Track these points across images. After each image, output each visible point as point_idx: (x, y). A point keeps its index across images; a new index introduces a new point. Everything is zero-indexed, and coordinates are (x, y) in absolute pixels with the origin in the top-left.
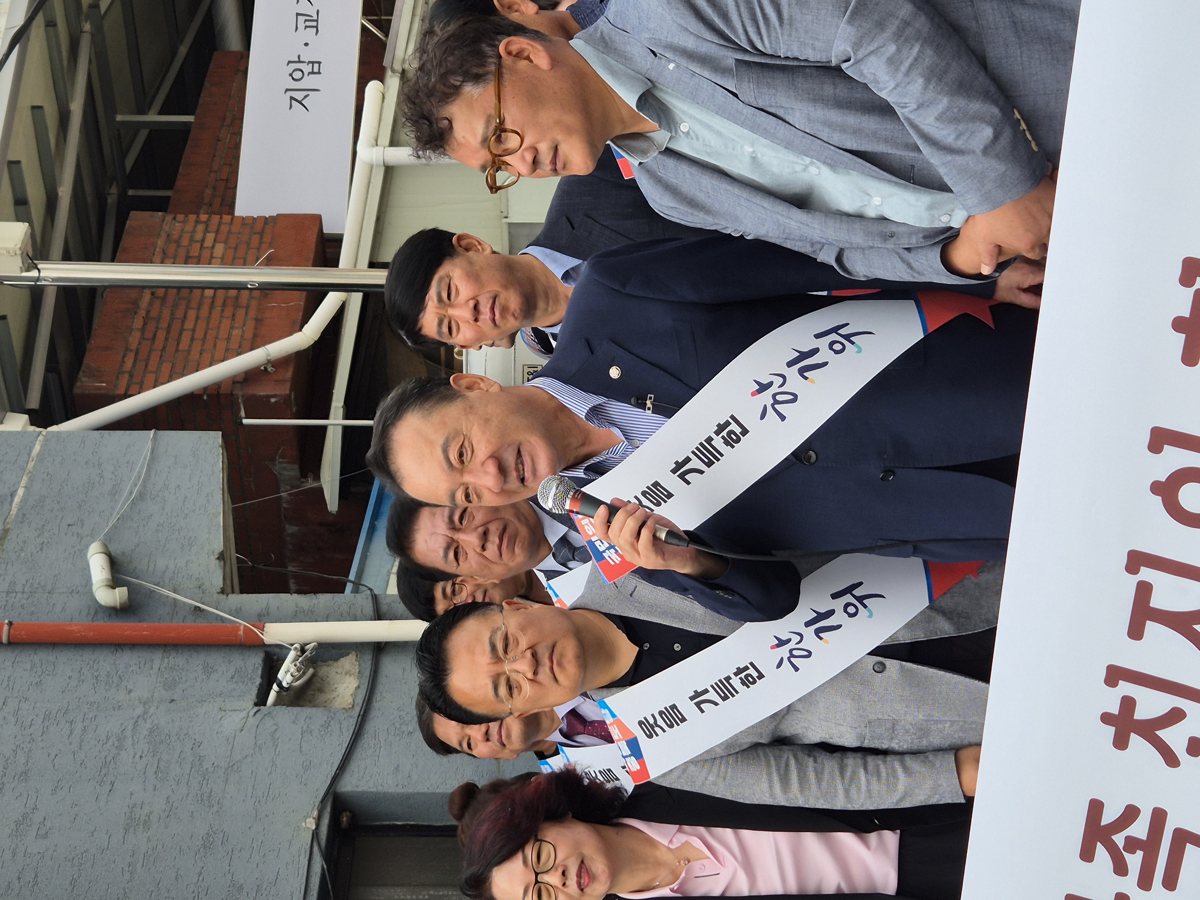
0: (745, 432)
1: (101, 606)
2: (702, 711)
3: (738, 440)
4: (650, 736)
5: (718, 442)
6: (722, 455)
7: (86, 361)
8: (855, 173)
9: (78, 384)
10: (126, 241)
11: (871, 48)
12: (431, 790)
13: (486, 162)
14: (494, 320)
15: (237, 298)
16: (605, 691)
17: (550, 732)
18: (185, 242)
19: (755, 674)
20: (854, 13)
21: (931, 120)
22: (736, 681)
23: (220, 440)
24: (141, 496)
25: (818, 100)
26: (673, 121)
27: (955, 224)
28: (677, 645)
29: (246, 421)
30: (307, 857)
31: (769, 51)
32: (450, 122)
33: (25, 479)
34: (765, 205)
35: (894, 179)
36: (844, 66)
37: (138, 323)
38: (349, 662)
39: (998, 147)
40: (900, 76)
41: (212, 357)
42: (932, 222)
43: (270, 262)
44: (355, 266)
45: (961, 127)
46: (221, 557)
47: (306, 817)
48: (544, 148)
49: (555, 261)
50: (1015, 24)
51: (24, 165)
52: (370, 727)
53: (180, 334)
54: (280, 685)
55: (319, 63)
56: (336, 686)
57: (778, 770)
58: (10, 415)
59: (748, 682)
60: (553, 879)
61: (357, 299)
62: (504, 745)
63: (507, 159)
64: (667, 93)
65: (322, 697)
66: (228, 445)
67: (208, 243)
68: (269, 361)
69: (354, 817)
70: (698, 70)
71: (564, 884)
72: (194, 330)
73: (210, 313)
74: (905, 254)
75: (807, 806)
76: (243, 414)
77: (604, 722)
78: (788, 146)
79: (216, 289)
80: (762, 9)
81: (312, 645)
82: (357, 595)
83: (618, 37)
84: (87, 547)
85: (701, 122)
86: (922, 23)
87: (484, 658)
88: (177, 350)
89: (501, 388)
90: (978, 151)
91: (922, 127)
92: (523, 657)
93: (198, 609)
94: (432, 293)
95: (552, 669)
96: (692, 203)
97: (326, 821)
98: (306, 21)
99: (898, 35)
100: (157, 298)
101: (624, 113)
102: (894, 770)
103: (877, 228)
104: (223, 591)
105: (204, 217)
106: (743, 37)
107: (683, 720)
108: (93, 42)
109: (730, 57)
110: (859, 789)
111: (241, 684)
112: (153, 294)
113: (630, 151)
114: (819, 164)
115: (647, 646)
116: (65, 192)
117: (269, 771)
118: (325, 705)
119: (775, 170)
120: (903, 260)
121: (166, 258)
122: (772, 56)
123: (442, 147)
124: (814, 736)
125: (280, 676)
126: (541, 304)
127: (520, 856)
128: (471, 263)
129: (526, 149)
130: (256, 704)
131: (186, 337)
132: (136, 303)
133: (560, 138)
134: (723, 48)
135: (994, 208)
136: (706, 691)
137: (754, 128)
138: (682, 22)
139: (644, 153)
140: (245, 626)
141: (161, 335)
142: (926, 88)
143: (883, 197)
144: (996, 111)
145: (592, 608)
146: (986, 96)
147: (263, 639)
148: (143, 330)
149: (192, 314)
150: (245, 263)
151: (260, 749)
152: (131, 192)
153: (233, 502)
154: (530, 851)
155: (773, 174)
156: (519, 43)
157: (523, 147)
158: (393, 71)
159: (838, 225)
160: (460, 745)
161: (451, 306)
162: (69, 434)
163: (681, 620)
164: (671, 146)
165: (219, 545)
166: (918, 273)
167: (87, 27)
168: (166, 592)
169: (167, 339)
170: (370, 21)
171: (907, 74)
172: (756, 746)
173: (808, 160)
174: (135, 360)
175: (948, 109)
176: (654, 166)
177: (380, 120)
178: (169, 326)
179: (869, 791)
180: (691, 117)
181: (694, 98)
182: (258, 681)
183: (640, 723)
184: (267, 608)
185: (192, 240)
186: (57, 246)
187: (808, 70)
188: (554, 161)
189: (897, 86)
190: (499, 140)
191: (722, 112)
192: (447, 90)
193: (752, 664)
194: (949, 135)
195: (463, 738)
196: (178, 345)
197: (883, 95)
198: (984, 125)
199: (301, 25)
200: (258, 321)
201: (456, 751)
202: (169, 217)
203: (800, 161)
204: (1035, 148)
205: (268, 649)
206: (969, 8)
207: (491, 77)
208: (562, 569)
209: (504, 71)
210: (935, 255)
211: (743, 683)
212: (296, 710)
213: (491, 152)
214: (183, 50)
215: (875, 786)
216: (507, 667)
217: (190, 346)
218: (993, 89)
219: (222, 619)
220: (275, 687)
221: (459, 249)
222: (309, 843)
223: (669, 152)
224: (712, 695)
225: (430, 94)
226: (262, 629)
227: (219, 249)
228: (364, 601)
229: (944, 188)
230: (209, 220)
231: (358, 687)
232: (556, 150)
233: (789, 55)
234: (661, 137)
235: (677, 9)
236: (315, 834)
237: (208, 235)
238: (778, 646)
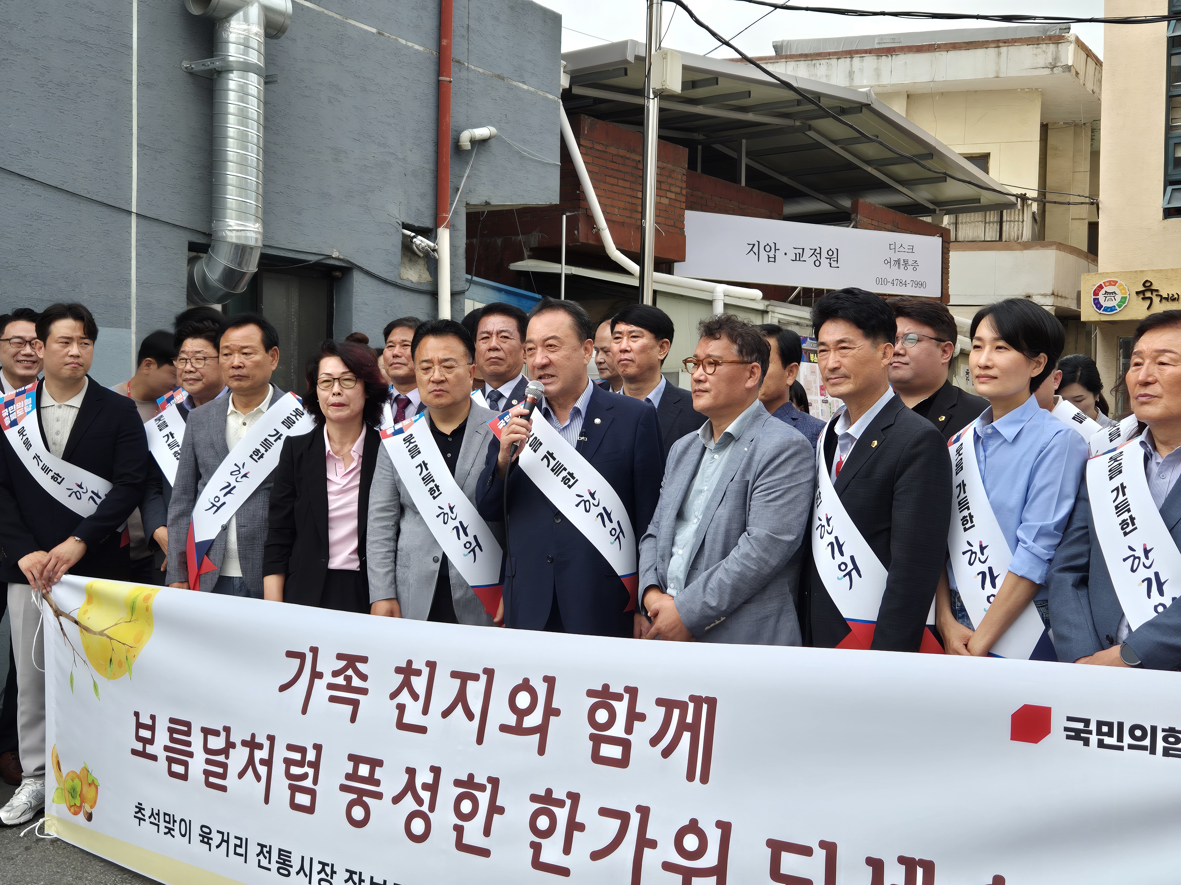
0: (570, 487)
1: (459, 134)
2: (417, 467)
3: (565, 484)
4: (404, 440)
5: (564, 474)
6: (557, 476)
7: (600, 121)
8: (694, 541)
9: (586, 117)
10: (671, 145)
11: (754, 546)
12: (354, 323)
13: (699, 357)
14: (621, 361)
15: (637, 211)
16: (428, 417)
17: (398, 390)
18: (670, 181)
19: (435, 495)
20: (771, 537)
21: (720, 576)
22: (432, 485)
23: (554, 203)
24: (522, 157)
25: (730, 520)
26: (719, 451)
27: (669, 591)
28: (450, 455)
29: (564, 217)
30: (316, 252)
31: (753, 497)
32: (718, 339)
33: (533, 89)
34: (678, 497)
35: (692, 560)
36: (746, 533)
37: (622, 152)
38: (426, 277)
39: (706, 609)
40: (741, 560)
41: (602, 196)
42: (670, 579)
43: (657, 232)
44: (654, 282)
45: (716, 591)
46: (487, 204)
47: (339, 252)
48: (707, 385)
49: (657, 394)
50: (767, 617)
51: (716, 86)
52: (390, 289)
53: (615, 178)
54: (414, 237)
55: (775, 262)
56: (413, 269)
57: (388, 506)
58: (569, 76)
59: (432, 491)
60: (336, 388)
61: (636, 283)
62: (391, 365)
63: (701, 367)
64: (733, 447)
65: (406, 261)
66: (550, 208)
67: (669, 195)
68: (599, 230)
69: (338, 279)
70: (744, 462)
71: (334, 394)
72: (618, 185)
73: (627, 195)
74: (654, 568)
75: (368, 521)
76: (568, 214)
77: (404, 419)
78: (708, 508)
79: (642, 199)
80: (773, 492)
81: (437, 256)
82: (464, 282)
83: (760, 423)
84: (493, 126)
85: (719, 464)
86: (767, 570)
87: (441, 355)
88: (606, 175)
89: (586, 365)
90: (705, 599)
91: (717, 572)
92: (441, 376)
93: (458, 189)
94: (634, 328)
95: (436, 391)
96: (679, 461)
97: (337, 263)
98: (800, 254)
99: (761, 559)
100: (637, 164)
101: (723, 426)
102: (387, 566)
103: (667, 552)
104: (467, 204)
105: (684, 192)
106: (759, 483)
107: (412, 457)
108: (789, 127)
109: (750, 477)
110: (377, 548)
111: (414, 214)
112: (639, 161)
113: (705, 429)
114: (699, 523)
115: (450, 439)
116: (700, 109)
117: (365, 230)
118: (402, 263)
119: (695, 502)
120: (651, 567)
121: (660, 169)
122: (751, 497)
123: (706, 335)
124: (404, 526)
125: (419, 237)
126: (633, 386)
127: (347, 370)
128: (652, 348)
129: (706, 376)
130: (403, 223)
131: (613, 181)
132: (634, 151)
133: (712, 393)
134: (754, 474)
135: (677, 608)
136: (427, 469)
137: (716, 490)
138: (767, 453)
139: (704, 436)
140: (448, 217)
141: (615, 166)
142: (736, 572)
143: (682, 555)
144: (724, 608)
145: (471, 411)
146: (731, 603)
147: (440, 227)
148: (618, 155)
149: (627, 184)
150: (657, 216)
151: (378, 226)
152: (700, 147)
153: (518, 210)
154: (349, 376)
155: (694, 501)
156: (758, 372)
157: (707, 375)
158: (767, 306)
159: (669, 533)
160: (390, 342)
161: (628, 338)
162: (559, 115)
163: (463, 458)
164: (707, 450)
165: (495, 201)
166: (644, 575)
167: (798, 123)
168: (468, 171)
169: (613, 169)
170: (800, 292)
171: (743, 564)
172: (399, 494)
173: (700, 517)
174: (600, 151)
175: (725, 584)
176: (697, 442)
177: (740, 298)
178: (620, 171)
179: (377, 553)
180: (722, 459)
181: (730, 461)
182: (416, 225)
183: (411, 435)
184: (457, 230)
185: (671, 185)
186: (668, 105)
187: (744, 516)
188: (700, 391)
189: (736, 559)
190: (710, 363)
191: (724, 475)
192: (734, 336)
193: (441, 493)
194: (713, 585)
195: (394, 343)
196: (609, 176)
197: (732, 552)
198: (717, 601)
199: (797, 251)
200: (623, 224)
201: (386, 339)
202: (684, 171)
203: (700, 513)
204: (707, 628)
205: (434, 230)
206: (775, 595)
207: (741, 358)
208: (486, 396)
209: (744, 365)
210: (653, 581)
211: (431, 489)
212: (400, 246)
213: (704, 359)
214: (785, 179)
215: (379, 556)
216: (437, 367)
217: (608, 183)
218: (735, 606)
219: (452, 204)
220: (413, 234)
221: (660, 342)
222: (325, 254)
223: (704, 449)
224: (425, 472)
225: (732, 329)
226: (446, 227)
227: (665, 201)
228: (462, 285)
229: (687, 585)
230: (683, 195)
231: (412, 282)
232: (706, 391)
233: (752, 506)
234: (712, 445)
235: (773, 451)
236: (330, 257)
237: (674, 194)
238: (450, 507)
